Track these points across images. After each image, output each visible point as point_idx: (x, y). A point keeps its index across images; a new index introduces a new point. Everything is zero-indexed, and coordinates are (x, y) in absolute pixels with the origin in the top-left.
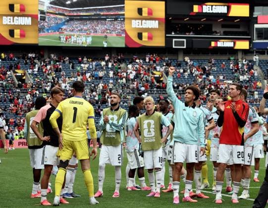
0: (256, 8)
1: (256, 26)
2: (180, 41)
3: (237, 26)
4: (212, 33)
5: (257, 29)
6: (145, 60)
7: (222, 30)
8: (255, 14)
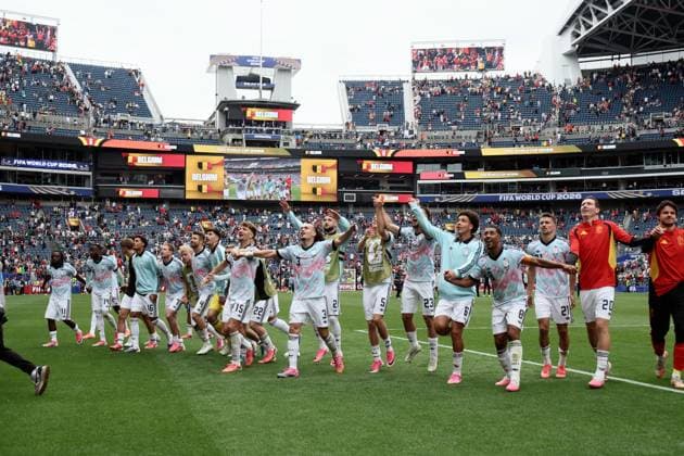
0: (419, 166)
1: (419, 182)
2: (350, 196)
3: (402, 182)
4: (379, 188)
5: (420, 185)
6: (318, 212)
7: (388, 186)
8: (418, 171)
